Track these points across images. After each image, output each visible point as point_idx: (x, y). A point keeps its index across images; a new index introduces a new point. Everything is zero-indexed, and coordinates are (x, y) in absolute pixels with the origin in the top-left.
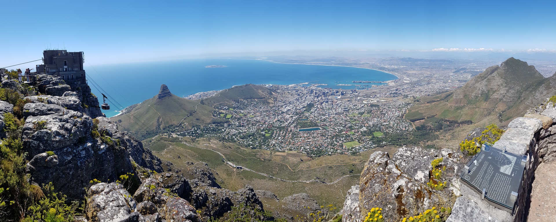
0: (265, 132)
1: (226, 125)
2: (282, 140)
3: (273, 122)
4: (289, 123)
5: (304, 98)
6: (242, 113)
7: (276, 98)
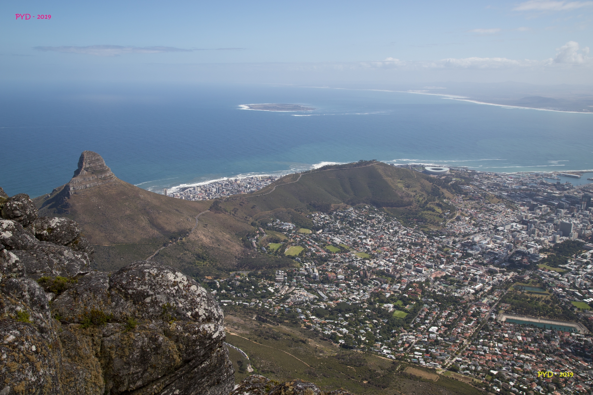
0: (394, 307)
1: (281, 275)
2: (441, 335)
3: (427, 281)
4: (477, 292)
5: (551, 220)
6: (335, 245)
7: (453, 209)
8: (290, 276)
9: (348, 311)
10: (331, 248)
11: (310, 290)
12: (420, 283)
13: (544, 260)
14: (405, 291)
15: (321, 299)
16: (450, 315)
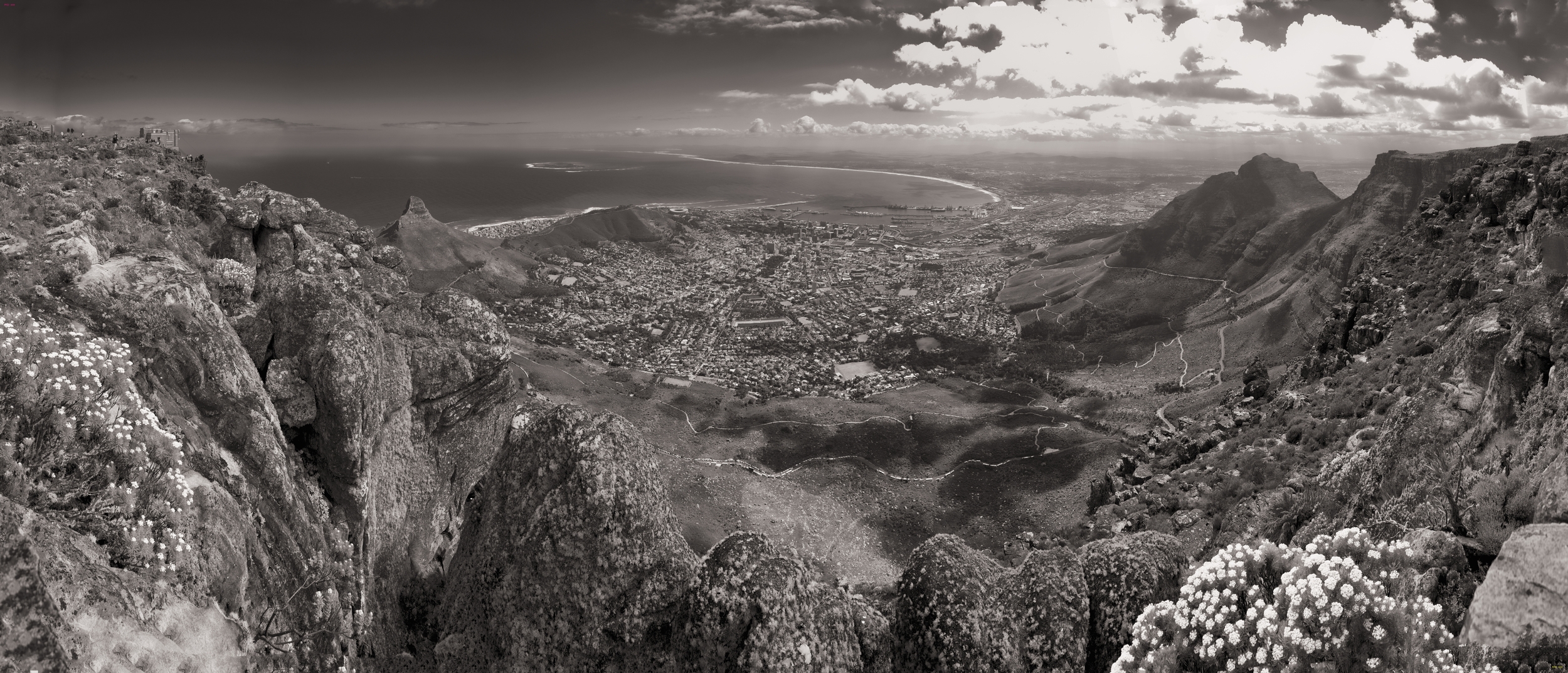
0: (652, 326)
1: (559, 302)
2: (691, 346)
3: (677, 301)
4: (715, 306)
5: (761, 243)
6: (602, 275)
7: (692, 241)
8: (566, 303)
9: (615, 332)
10: (599, 278)
11: (583, 315)
12: (671, 303)
13: (759, 274)
14: (660, 311)
15: (592, 323)
16: (696, 327)
